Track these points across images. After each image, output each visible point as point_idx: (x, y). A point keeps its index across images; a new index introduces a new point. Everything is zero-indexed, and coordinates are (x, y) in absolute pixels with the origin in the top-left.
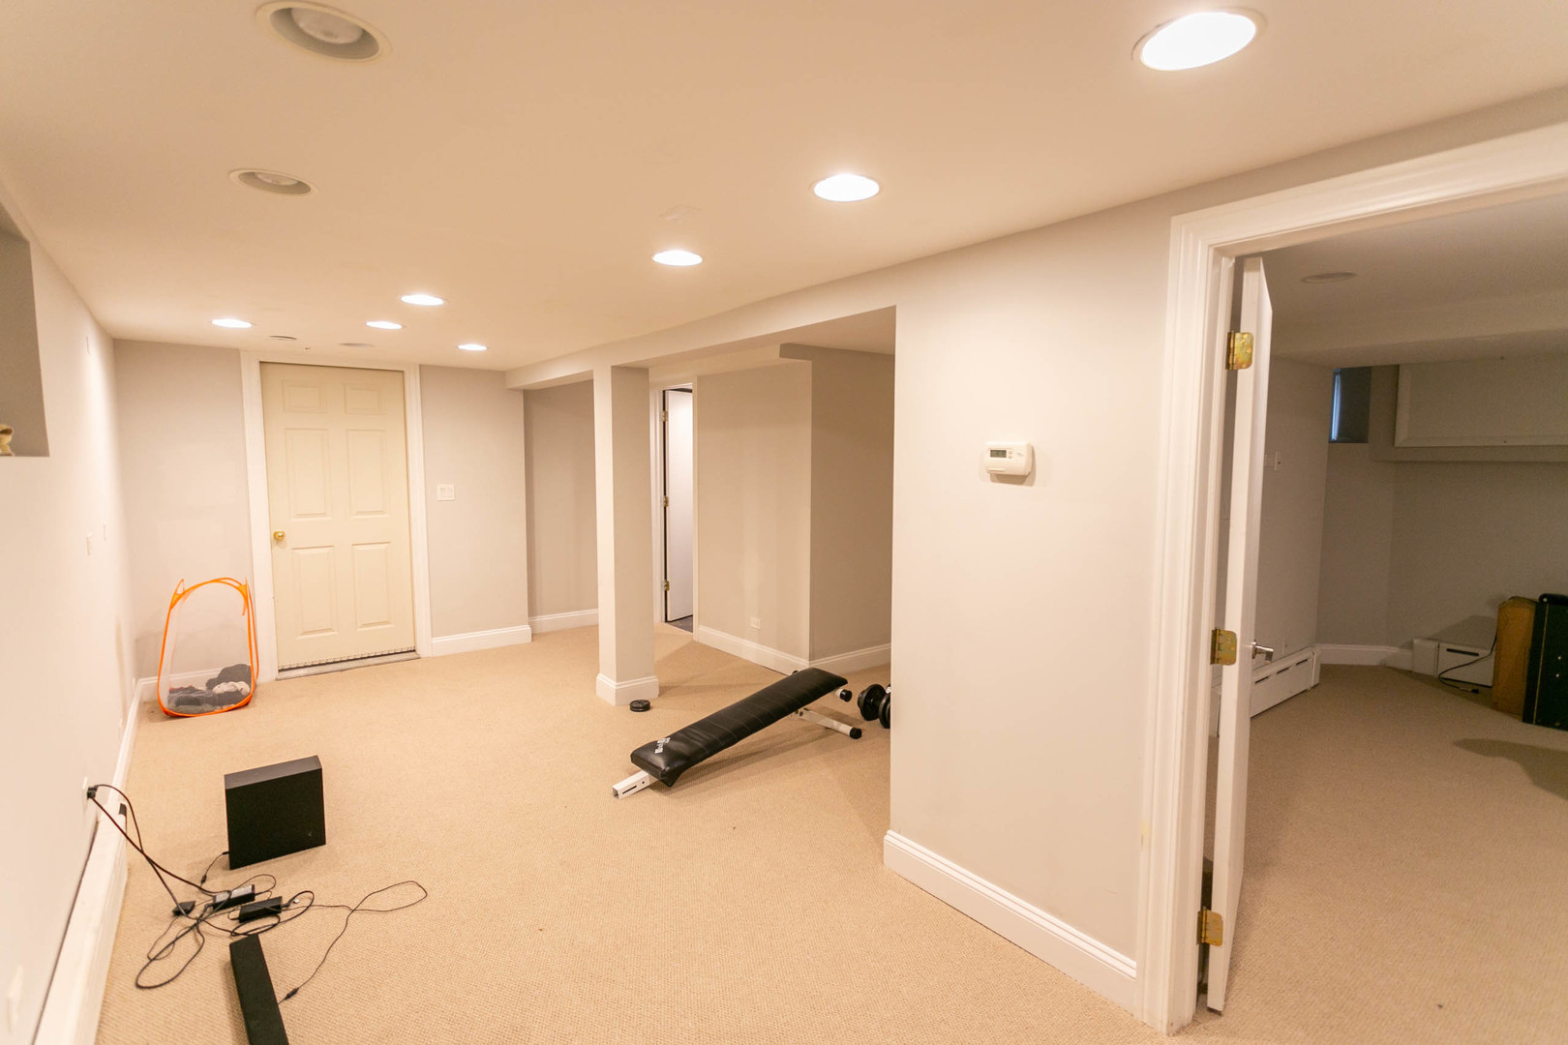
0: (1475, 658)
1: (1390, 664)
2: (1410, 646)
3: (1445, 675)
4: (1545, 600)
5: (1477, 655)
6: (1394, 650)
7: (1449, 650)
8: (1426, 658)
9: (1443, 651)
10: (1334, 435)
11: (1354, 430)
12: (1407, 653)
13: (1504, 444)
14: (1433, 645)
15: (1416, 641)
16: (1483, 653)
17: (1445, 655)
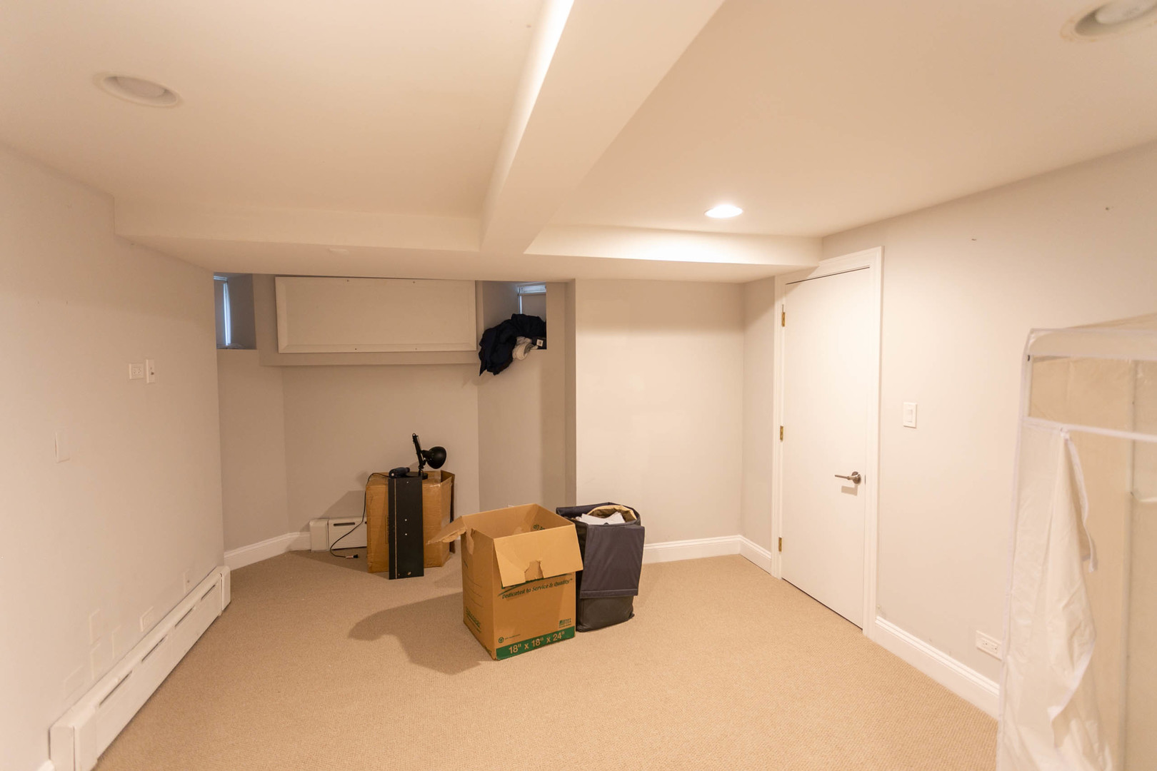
0: (353, 527)
1: (294, 549)
2: (307, 528)
3: (335, 547)
4: (393, 475)
5: (354, 524)
6: (296, 535)
7: (335, 525)
8: (321, 537)
9: (331, 526)
10: (228, 341)
11: (244, 339)
12: (306, 535)
13: (355, 351)
14: (324, 523)
15: (312, 524)
16: (358, 520)
17: (333, 529)
